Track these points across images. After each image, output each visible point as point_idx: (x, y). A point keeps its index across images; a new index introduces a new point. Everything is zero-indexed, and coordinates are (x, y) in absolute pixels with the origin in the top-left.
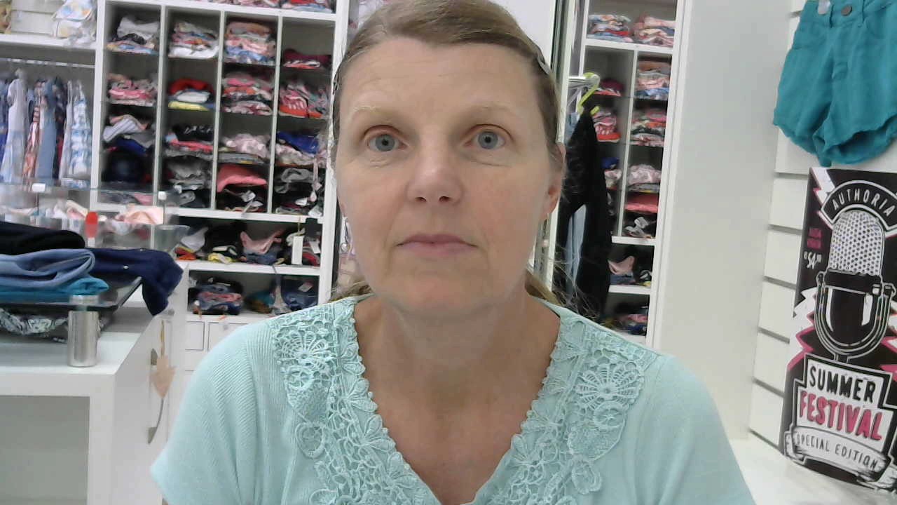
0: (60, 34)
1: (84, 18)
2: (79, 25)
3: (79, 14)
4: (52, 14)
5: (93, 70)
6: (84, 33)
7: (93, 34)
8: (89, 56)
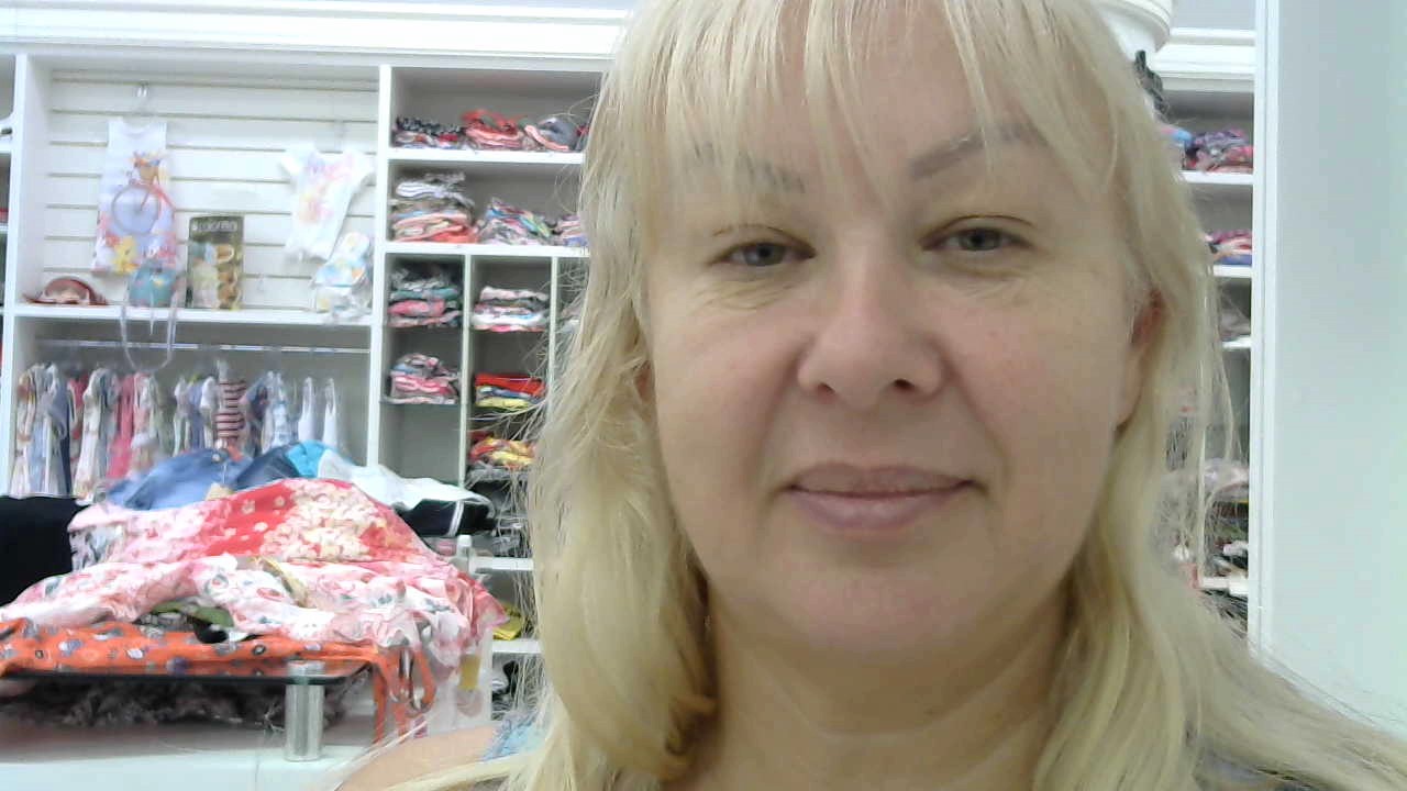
0: (319, 307)
1: (355, 282)
2: (346, 292)
3: (347, 277)
4: (310, 278)
5: (366, 356)
6: (354, 303)
7: (366, 303)
8: (360, 336)
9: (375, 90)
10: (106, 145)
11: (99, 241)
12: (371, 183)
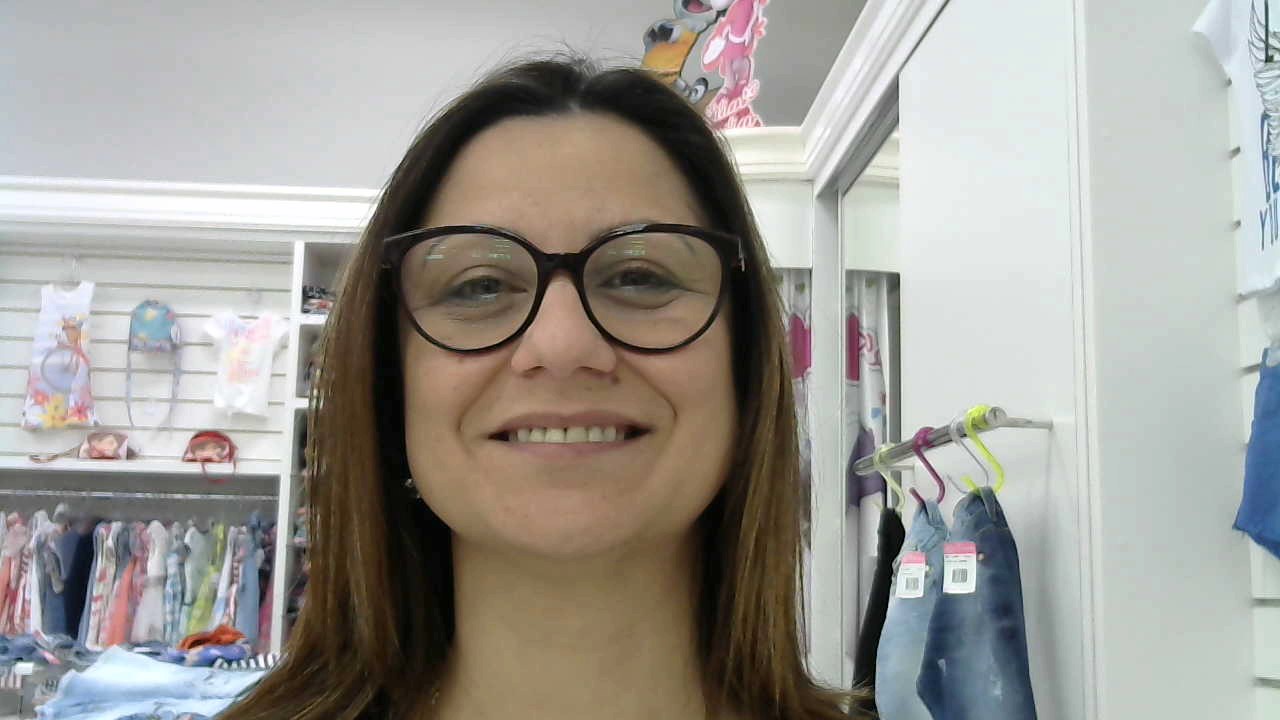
5: (276, 502)
8: (270, 484)
9: (289, 263)
10: (38, 311)
11: (28, 398)
12: (284, 346)
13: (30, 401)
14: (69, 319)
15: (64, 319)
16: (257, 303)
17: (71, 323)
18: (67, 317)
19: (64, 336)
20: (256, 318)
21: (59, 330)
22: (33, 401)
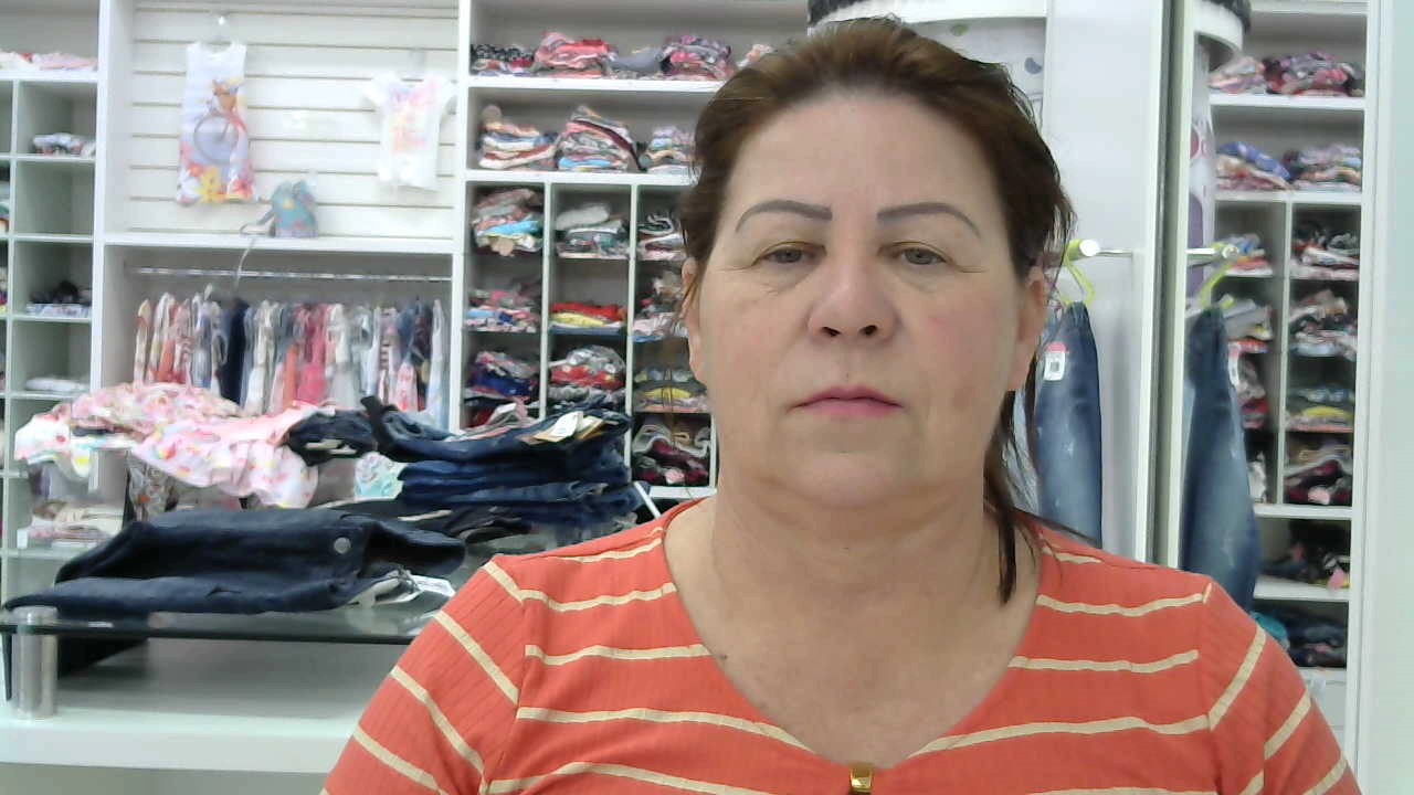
5: (449, 283)
8: (443, 262)
9: (456, 18)
10: (184, 74)
11: (183, 170)
12: (452, 112)
13: (185, 173)
14: (222, 83)
15: (215, 83)
16: (422, 63)
17: (224, 88)
18: (218, 81)
19: (216, 102)
20: (420, 80)
21: (210, 95)
22: (188, 173)
